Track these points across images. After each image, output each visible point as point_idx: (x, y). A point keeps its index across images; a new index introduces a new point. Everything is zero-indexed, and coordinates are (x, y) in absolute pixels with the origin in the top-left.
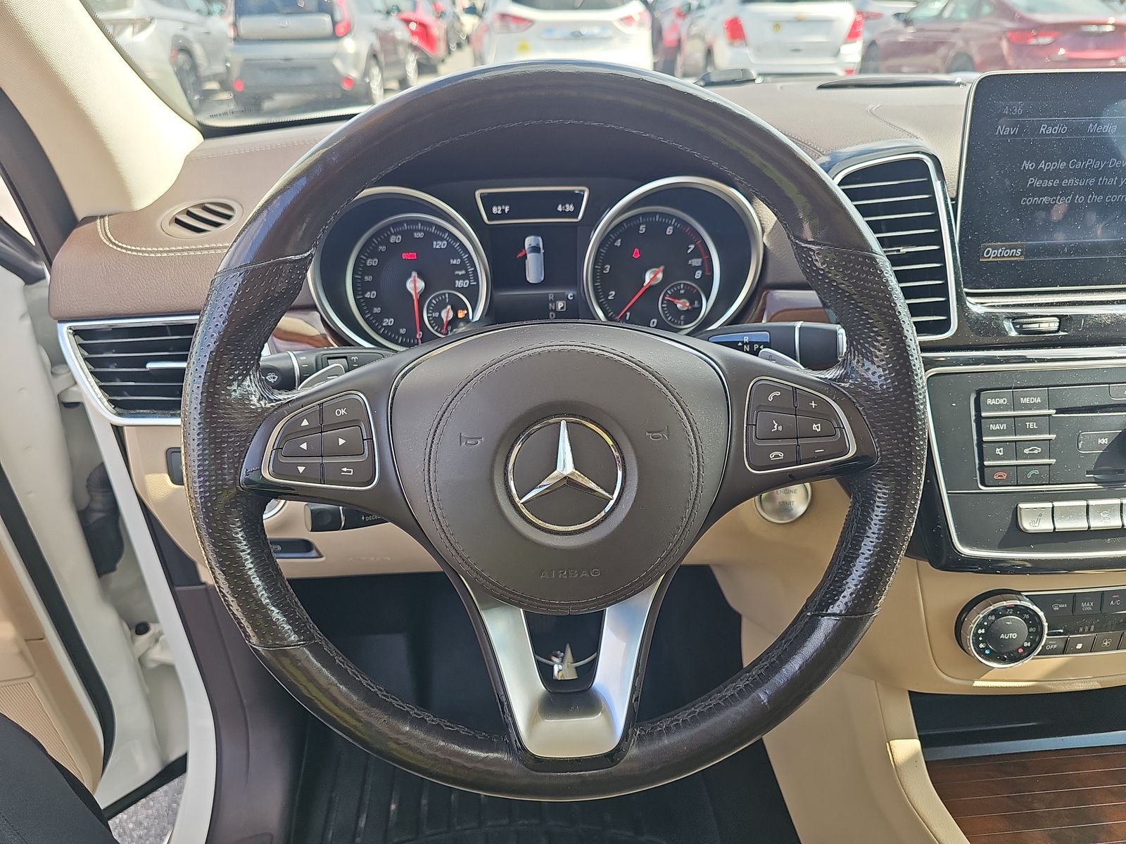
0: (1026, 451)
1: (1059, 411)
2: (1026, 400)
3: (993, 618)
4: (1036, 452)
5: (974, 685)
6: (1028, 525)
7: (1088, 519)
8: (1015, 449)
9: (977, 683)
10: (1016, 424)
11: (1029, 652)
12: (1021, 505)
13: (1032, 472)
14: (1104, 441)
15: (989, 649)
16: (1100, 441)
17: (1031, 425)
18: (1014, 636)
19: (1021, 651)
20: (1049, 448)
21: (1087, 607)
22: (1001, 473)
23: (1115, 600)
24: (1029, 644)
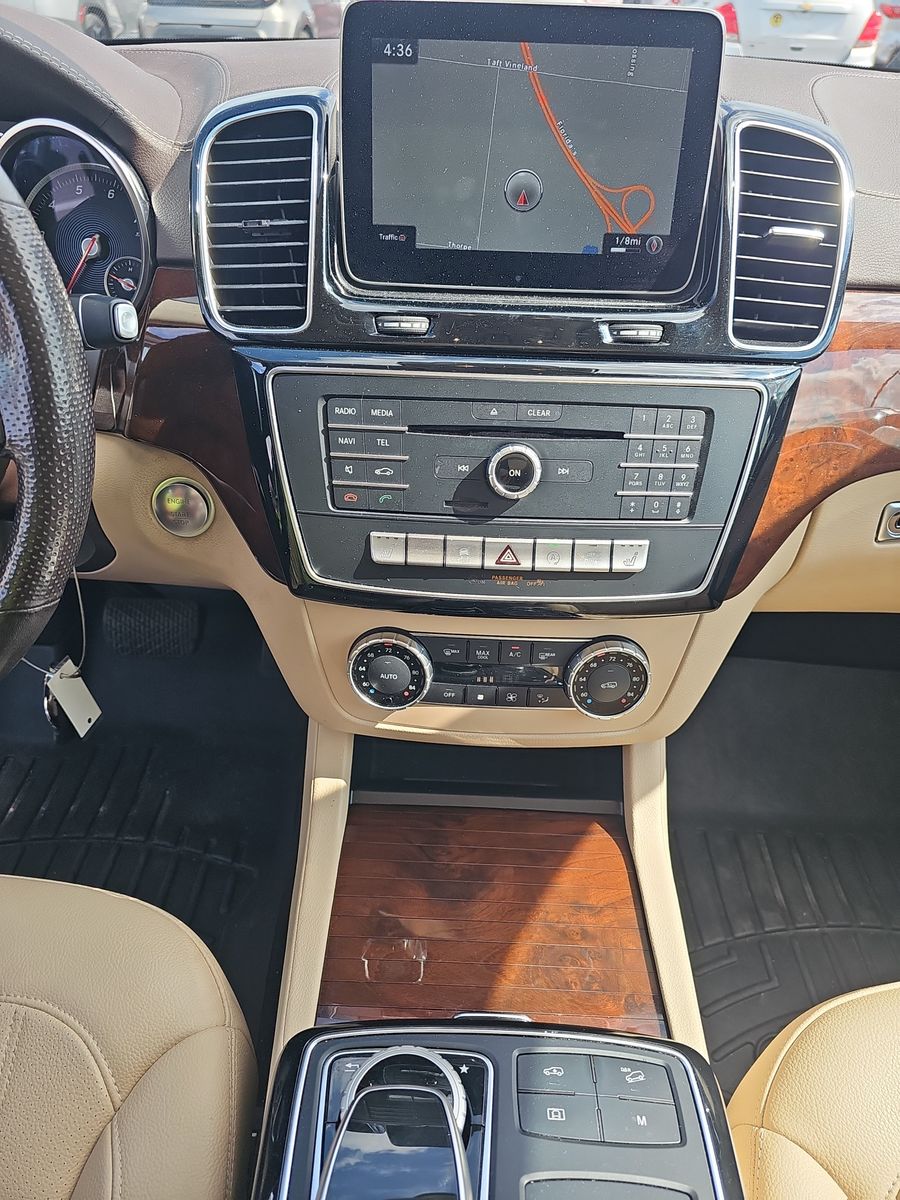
0: (378, 472)
1: (412, 428)
2: (375, 413)
3: (372, 655)
4: (388, 473)
5: (377, 726)
6: (379, 556)
7: (445, 555)
8: (365, 467)
9: (380, 726)
10: (367, 438)
11: (414, 695)
12: (373, 534)
13: (385, 497)
14: (464, 468)
15: (372, 688)
16: (460, 468)
17: (382, 442)
18: (394, 677)
19: (406, 694)
20: (402, 470)
21: (482, 655)
22: (350, 495)
23: (514, 651)
24: (414, 688)
